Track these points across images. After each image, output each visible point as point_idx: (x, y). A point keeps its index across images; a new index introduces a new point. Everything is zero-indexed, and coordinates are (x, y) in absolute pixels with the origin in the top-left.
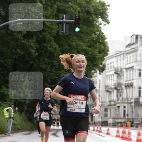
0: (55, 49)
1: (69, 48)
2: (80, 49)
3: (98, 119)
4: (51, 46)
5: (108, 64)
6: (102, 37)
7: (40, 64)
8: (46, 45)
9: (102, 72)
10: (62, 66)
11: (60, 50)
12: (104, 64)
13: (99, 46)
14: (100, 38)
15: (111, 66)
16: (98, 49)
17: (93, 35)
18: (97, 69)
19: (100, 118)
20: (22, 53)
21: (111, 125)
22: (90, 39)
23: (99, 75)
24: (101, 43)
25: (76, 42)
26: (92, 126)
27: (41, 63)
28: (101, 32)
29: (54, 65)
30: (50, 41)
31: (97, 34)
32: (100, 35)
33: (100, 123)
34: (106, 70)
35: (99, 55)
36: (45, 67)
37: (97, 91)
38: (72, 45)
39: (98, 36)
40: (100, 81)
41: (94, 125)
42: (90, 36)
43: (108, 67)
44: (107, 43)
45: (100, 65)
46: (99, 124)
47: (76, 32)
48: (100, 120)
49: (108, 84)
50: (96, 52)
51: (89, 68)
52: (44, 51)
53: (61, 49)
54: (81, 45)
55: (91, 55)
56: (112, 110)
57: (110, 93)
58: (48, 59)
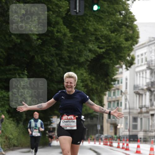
0: (65, 35)
1: (84, 33)
2: (99, 35)
3: (124, 131)
4: (59, 30)
5: (138, 56)
6: (129, 18)
7: (43, 56)
8: (52, 29)
9: (130, 67)
10: (74, 59)
11: (71, 36)
12: (133, 55)
13: (126, 30)
14: (128, 19)
15: (142, 59)
16: (124, 35)
17: (118, 16)
18: (122, 63)
19: (128, 130)
20: (19, 41)
21: (142, 140)
22: (113, 21)
23: (126, 71)
24: (128, 27)
25: (94, 24)
26: (116, 141)
27: (45, 54)
28: (128, 12)
29: (64, 57)
30: (57, 23)
31: (123, 14)
32: (128, 16)
33: (127, 138)
34: (135, 63)
35: (126, 44)
36: (51, 60)
37: (123, 94)
38: (88, 29)
39: (125, 17)
40: (126, 79)
41: (118, 140)
42: (114, 17)
43: (138, 60)
44: (137, 27)
45: (127, 57)
46: (125, 139)
47: (94, 11)
48: (127, 133)
49: (138, 83)
50: (122, 39)
51: (112, 62)
52: (49, 38)
53: (73, 34)
54: (101, 29)
55: (115, 43)
56: (143, 119)
57: (141, 96)
58: (55, 49)
